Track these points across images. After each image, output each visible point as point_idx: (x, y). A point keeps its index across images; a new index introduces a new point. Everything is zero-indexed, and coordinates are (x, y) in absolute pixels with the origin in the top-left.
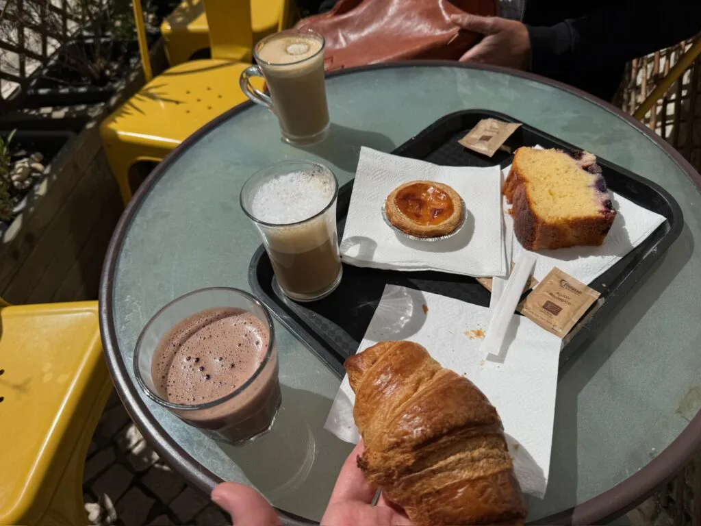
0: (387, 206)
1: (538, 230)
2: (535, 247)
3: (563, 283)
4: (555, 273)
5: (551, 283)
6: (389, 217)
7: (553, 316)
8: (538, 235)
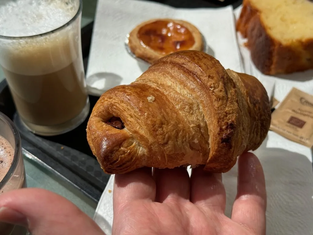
0: (130, 41)
1: (275, 53)
2: (273, 71)
3: (303, 101)
4: (295, 92)
5: (292, 101)
6: (133, 51)
7: (299, 129)
8: (275, 59)
